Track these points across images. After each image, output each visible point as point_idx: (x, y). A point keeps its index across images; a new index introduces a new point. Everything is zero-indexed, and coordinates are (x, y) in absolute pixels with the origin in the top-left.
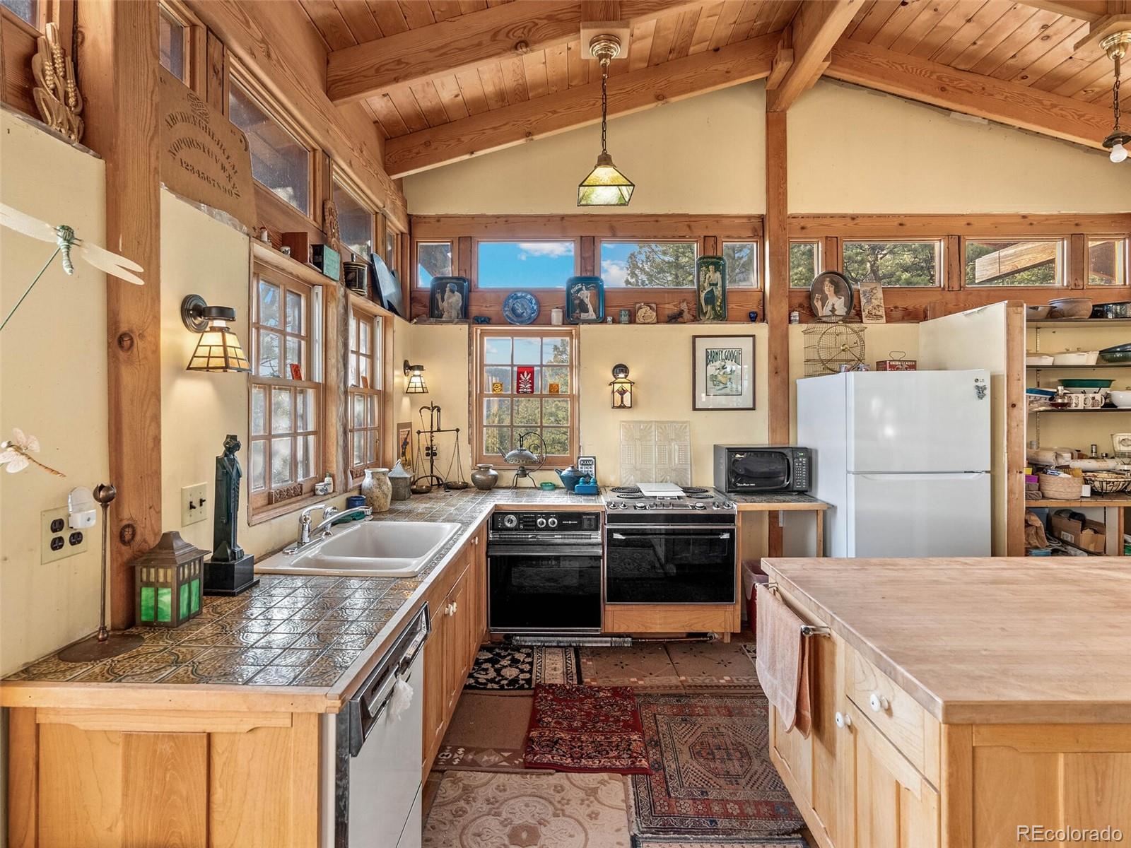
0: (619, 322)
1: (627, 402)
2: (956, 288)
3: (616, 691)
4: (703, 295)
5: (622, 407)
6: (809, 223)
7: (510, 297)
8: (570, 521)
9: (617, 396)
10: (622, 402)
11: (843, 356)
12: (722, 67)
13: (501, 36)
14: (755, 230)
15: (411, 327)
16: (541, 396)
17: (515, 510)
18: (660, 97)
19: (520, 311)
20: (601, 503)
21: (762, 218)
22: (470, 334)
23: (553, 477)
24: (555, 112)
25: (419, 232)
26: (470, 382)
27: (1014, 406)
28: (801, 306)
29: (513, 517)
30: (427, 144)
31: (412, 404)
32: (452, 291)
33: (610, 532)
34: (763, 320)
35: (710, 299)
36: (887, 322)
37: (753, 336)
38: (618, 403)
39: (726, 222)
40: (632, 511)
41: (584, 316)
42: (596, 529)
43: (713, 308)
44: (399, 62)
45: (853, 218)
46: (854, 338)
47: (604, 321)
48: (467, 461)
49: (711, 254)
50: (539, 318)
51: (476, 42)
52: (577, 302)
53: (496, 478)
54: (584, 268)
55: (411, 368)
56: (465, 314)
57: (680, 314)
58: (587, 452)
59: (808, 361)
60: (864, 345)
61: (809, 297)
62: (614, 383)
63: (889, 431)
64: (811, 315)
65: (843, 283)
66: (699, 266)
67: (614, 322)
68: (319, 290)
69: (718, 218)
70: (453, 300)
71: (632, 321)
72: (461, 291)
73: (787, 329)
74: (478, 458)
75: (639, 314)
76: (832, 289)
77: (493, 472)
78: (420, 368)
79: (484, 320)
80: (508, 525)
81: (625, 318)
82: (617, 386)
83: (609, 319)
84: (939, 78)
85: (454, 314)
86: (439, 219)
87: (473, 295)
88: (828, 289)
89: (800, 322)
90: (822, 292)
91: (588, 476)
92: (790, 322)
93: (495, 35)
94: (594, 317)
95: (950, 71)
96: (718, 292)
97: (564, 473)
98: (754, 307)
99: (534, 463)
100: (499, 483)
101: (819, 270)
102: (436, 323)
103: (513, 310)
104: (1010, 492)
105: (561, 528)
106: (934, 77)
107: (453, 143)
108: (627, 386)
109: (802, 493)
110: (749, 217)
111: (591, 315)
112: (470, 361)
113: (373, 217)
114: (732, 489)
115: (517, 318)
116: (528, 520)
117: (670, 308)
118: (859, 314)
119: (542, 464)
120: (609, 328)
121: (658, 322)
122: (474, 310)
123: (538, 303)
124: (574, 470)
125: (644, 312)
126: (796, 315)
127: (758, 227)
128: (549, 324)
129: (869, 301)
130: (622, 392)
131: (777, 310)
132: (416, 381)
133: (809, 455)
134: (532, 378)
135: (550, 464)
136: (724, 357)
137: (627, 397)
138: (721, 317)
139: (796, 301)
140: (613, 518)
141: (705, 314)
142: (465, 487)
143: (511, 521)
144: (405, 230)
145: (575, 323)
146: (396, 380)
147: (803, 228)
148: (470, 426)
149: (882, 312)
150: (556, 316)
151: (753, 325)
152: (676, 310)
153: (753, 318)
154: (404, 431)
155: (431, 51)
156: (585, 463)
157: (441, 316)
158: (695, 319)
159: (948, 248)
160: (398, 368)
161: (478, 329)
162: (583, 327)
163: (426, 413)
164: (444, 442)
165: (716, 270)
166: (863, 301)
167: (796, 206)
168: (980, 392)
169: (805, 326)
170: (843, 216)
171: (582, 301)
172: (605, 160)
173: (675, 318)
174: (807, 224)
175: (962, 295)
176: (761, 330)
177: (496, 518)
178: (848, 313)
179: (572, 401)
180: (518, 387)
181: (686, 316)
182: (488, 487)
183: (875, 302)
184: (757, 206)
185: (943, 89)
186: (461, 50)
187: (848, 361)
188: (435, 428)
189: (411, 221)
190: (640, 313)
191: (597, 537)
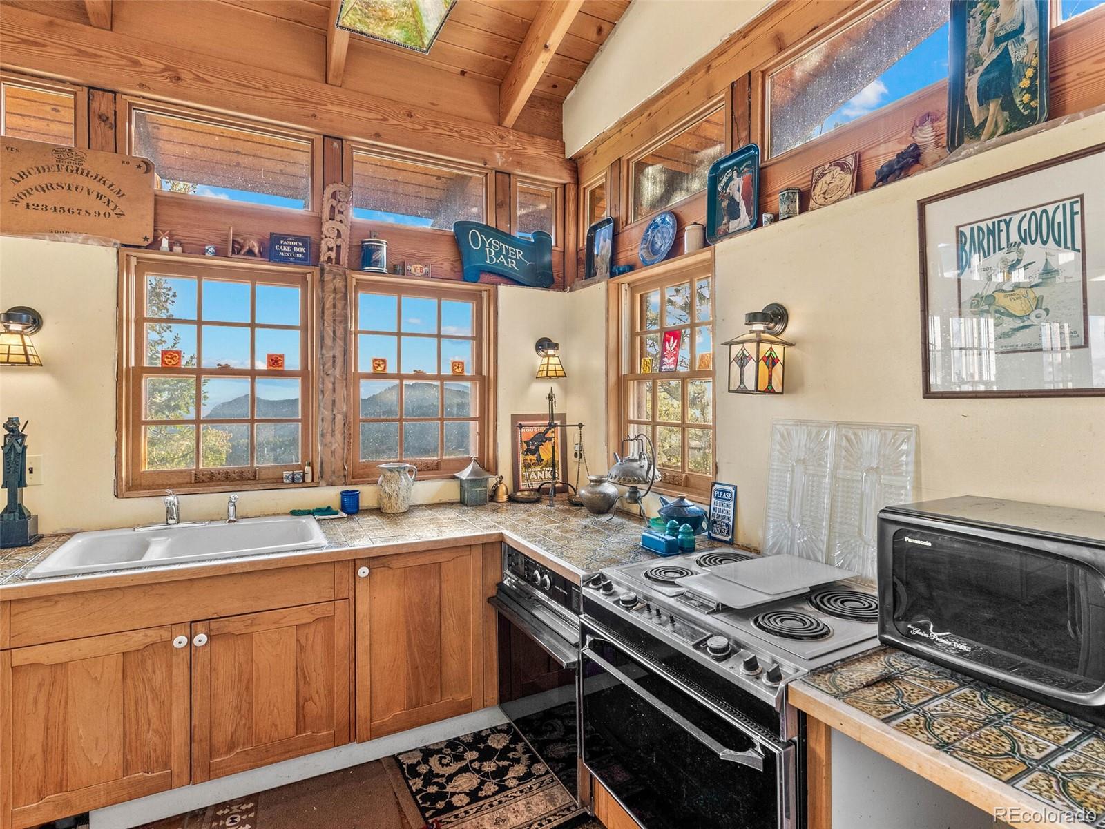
0: (778, 219)
1: (777, 385)
4: (973, 82)
7: (648, 228)
10: (742, 381)
15: (566, 296)
22: (608, 292)
26: (606, 360)
32: (605, 239)
33: (584, 630)
35: (997, 81)
38: (735, 384)
41: (734, 225)
43: (1008, 104)
47: (759, 224)
48: (602, 469)
50: (676, 249)
52: (726, 203)
56: (611, 266)
58: (724, 476)
67: (772, 220)
70: (604, 252)
71: (803, 209)
72: (610, 236)
75: (818, 189)
78: (553, 346)
79: (622, 270)
83: (766, 216)
85: (604, 269)
87: (621, 237)
94: (747, 220)
96: (1025, 49)
103: (652, 246)
105: (554, 595)
111: (744, 219)
112: (608, 330)
115: (654, 255)
122: (621, 259)
123: (678, 223)
125: (828, 181)
128: (683, 254)
136: (1015, 238)
140: (588, 605)
141: (978, 132)
144: (563, 180)
156: (721, 495)
157: (595, 275)
162: (722, 246)
171: (732, 199)
181: (930, 153)
189: (578, 165)
190: (821, 186)
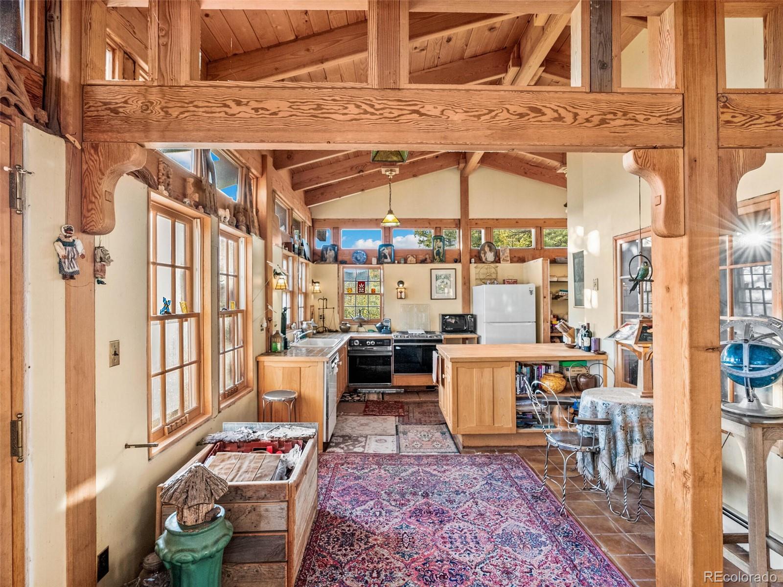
0: (400, 263)
1: (403, 297)
2: (540, 248)
3: (395, 402)
4: (435, 252)
5: (401, 298)
6: (479, 222)
7: (355, 253)
8: (380, 342)
9: (399, 294)
10: (401, 296)
11: (488, 277)
12: (440, 164)
13: (354, 169)
14: (456, 224)
15: (314, 265)
16: (368, 294)
17: (359, 338)
18: (415, 176)
19: (359, 258)
20: (392, 336)
21: (459, 220)
22: (338, 268)
23: (373, 327)
24: (373, 181)
25: (316, 225)
26: (338, 288)
27: (545, 297)
28: (475, 256)
29: (357, 341)
30: (322, 194)
31: (314, 297)
32: (331, 250)
33: (395, 346)
34: (460, 262)
35: (438, 253)
36: (511, 263)
37: (455, 269)
38: (399, 297)
39: (445, 221)
40: (403, 338)
41: (386, 260)
42: (390, 346)
43: (439, 257)
44: (318, 177)
45: (497, 220)
46: (493, 270)
47: (394, 263)
48: (337, 321)
49: (438, 235)
50: (367, 261)
51: (345, 170)
52: (383, 254)
53: (349, 328)
54: (385, 240)
55: (315, 283)
56: (336, 260)
57: (426, 259)
58: (387, 317)
59: (476, 279)
60: (497, 273)
61: (479, 252)
62: (397, 289)
63: (510, 309)
64: (479, 260)
65: (493, 247)
66: (433, 240)
67: (398, 263)
68: (291, 258)
69: (441, 220)
70: (331, 254)
71: (406, 262)
72: (334, 250)
73: (469, 266)
74: (342, 320)
76: (488, 249)
77: (348, 325)
78: (318, 283)
79: (344, 262)
80: (356, 344)
81: (403, 262)
82: (399, 290)
83: (396, 262)
84: (524, 169)
85: (331, 260)
86: (325, 220)
87: (339, 252)
88: (487, 249)
89: (475, 263)
90: (484, 250)
91: (387, 327)
92: (471, 263)
93: (352, 168)
94: (390, 261)
95: (529, 166)
96: (441, 250)
97: (377, 325)
98: (456, 257)
99: (365, 321)
100: (350, 330)
101: (483, 241)
102: (324, 264)
103: (356, 258)
104: (544, 330)
105: (376, 345)
106: (522, 168)
107: (333, 193)
108: (403, 290)
109: (472, 332)
110: (454, 219)
111: (389, 260)
112: (338, 280)
113: (301, 223)
114: (444, 331)
115: (358, 261)
116: (363, 342)
117: (421, 257)
118: (499, 260)
119: (368, 322)
120: (396, 266)
121: (416, 263)
122: (340, 258)
123: (367, 255)
124: (382, 324)
125: (411, 259)
126: (473, 260)
127: (458, 223)
128: (371, 264)
129: (503, 254)
130: (401, 292)
131: (465, 258)
132: (317, 288)
133: (474, 317)
134: (364, 286)
135: (372, 322)
136: (443, 278)
137: (403, 294)
138: (442, 261)
139: (474, 254)
140: (396, 341)
141: (436, 260)
142: (337, 331)
143: (357, 343)
144: (311, 225)
145: (382, 264)
146: (310, 288)
147: (476, 224)
148: (339, 306)
149: (509, 259)
150: (374, 261)
151: (455, 264)
152: (424, 258)
153: (456, 261)
154: (312, 308)
155: (329, 173)
156: (386, 321)
157: (326, 261)
158: (432, 262)
159: (536, 232)
160: (310, 283)
161: (341, 266)
162: (385, 265)
163: (321, 301)
164: (328, 313)
165: (441, 241)
166: (501, 254)
167: (472, 215)
168: (531, 292)
169: (476, 265)
170: (493, 219)
171: (385, 254)
172: (390, 212)
173: (424, 261)
174: (477, 223)
175: (542, 251)
176: (459, 266)
177: (351, 342)
178: (495, 259)
179: (381, 296)
180: (358, 290)
181: (428, 260)
182: (346, 331)
183: (506, 255)
184: (457, 215)
185: (526, 173)
186: (340, 173)
187: (491, 279)
188: (325, 307)
189: (313, 221)
190: (409, 259)
191: (390, 348)
